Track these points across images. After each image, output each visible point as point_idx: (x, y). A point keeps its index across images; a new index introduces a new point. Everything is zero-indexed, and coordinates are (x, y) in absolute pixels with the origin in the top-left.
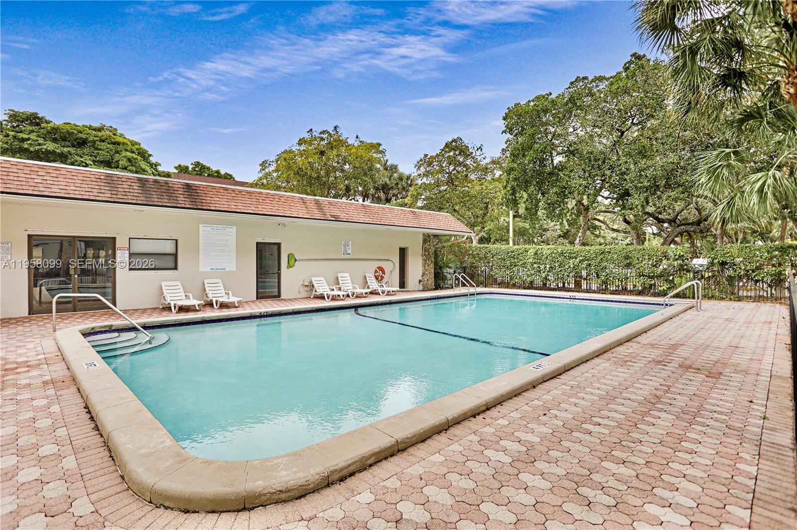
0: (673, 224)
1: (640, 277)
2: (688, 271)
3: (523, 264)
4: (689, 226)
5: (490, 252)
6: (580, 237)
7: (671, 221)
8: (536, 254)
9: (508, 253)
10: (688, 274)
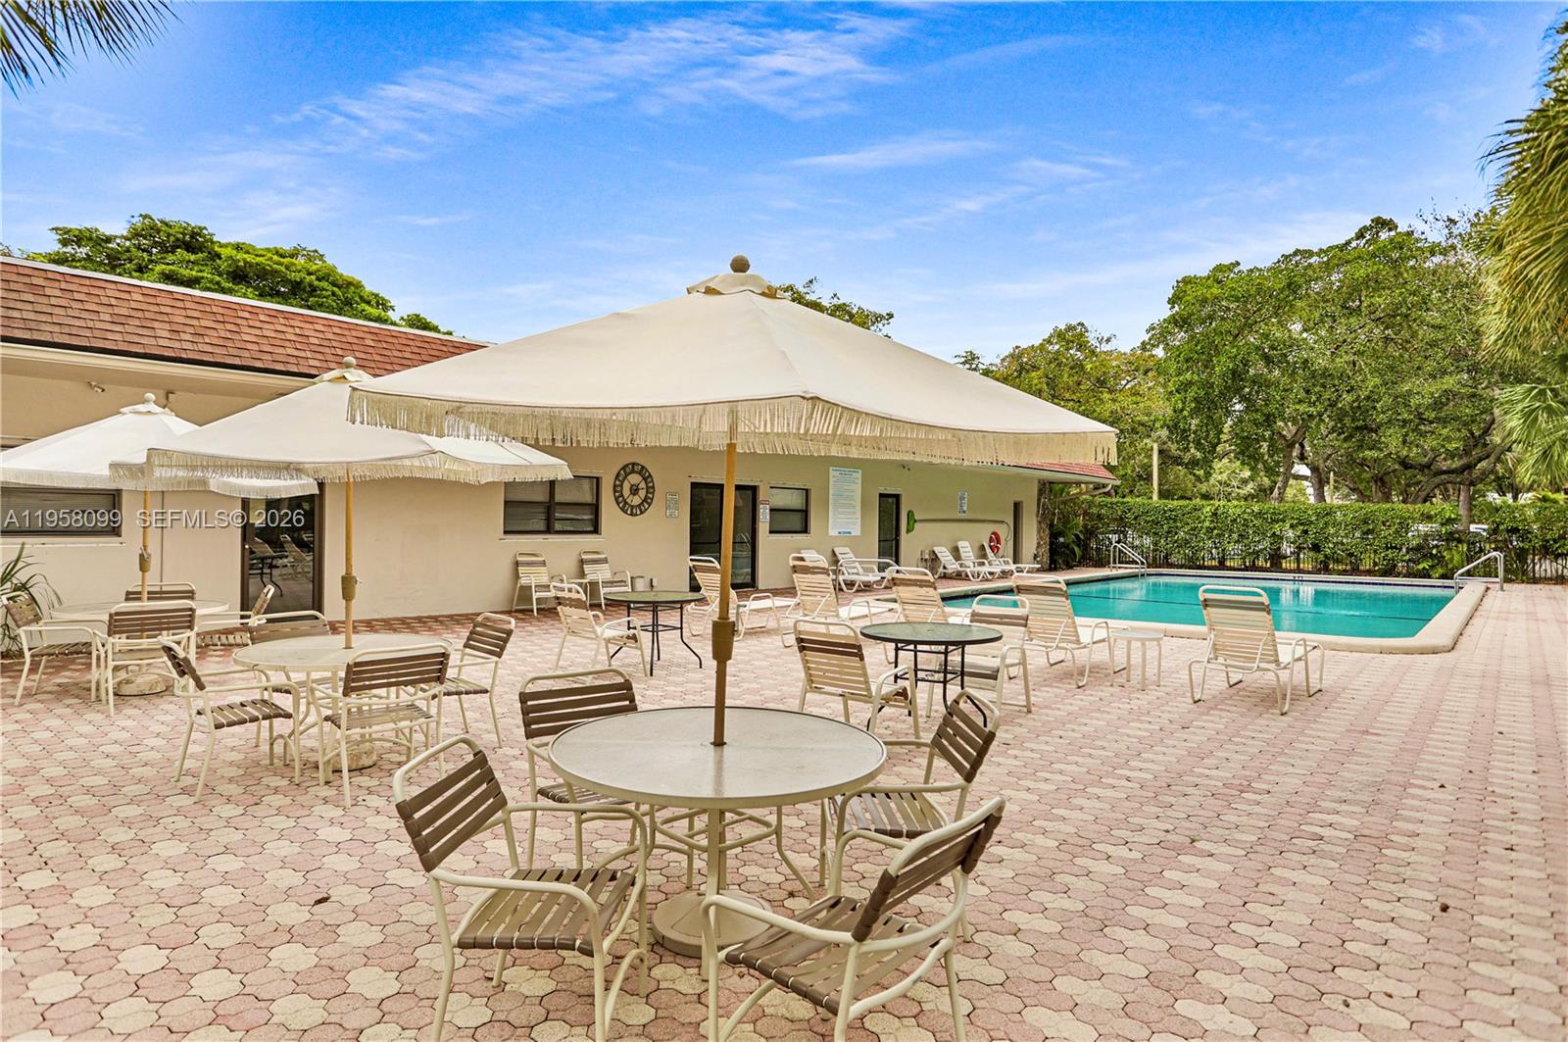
0: (1426, 471)
1: (1387, 550)
2: (1460, 541)
3: (1192, 530)
4: (1454, 475)
5: (1130, 510)
6: (1279, 488)
7: (1424, 466)
8: (1215, 514)
9: (1165, 512)
10: (1460, 546)
